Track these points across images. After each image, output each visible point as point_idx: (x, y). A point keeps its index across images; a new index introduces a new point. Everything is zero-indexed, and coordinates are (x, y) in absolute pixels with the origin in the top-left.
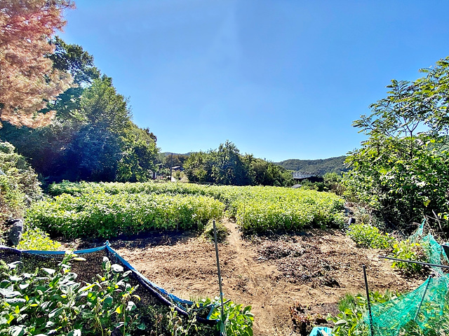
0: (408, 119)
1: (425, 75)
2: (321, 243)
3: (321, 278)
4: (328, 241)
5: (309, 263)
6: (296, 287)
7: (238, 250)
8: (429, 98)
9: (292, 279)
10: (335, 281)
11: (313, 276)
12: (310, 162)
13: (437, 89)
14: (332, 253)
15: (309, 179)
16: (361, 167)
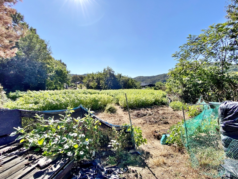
0: (195, 54)
1: (203, 32)
2: (159, 110)
3: (162, 122)
4: (162, 109)
5: (155, 117)
6: (152, 126)
7: (123, 115)
8: (204, 43)
9: (150, 123)
10: (167, 122)
11: (158, 121)
12: (148, 77)
13: (208, 39)
14: (164, 113)
15: (149, 86)
16: (175, 76)
